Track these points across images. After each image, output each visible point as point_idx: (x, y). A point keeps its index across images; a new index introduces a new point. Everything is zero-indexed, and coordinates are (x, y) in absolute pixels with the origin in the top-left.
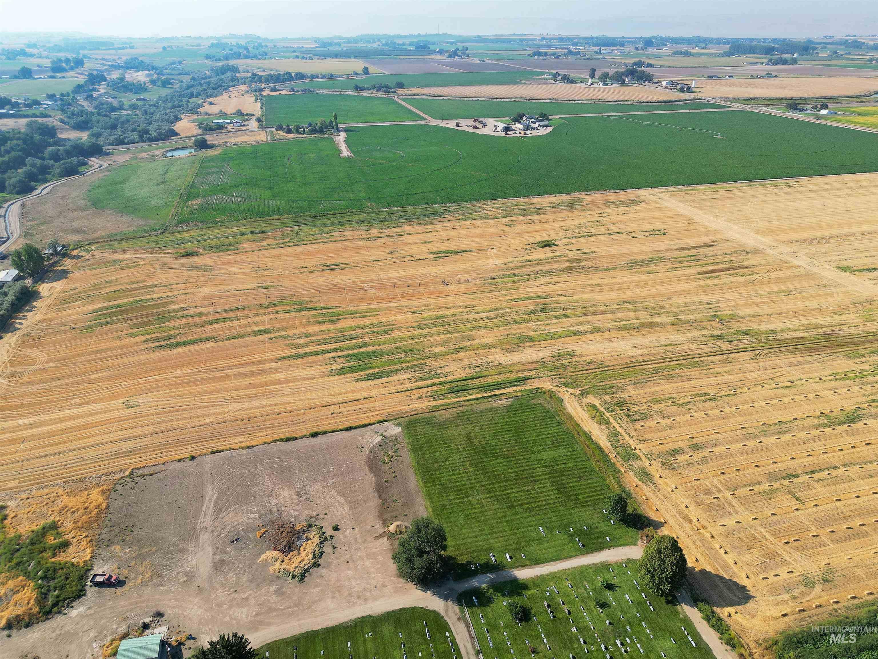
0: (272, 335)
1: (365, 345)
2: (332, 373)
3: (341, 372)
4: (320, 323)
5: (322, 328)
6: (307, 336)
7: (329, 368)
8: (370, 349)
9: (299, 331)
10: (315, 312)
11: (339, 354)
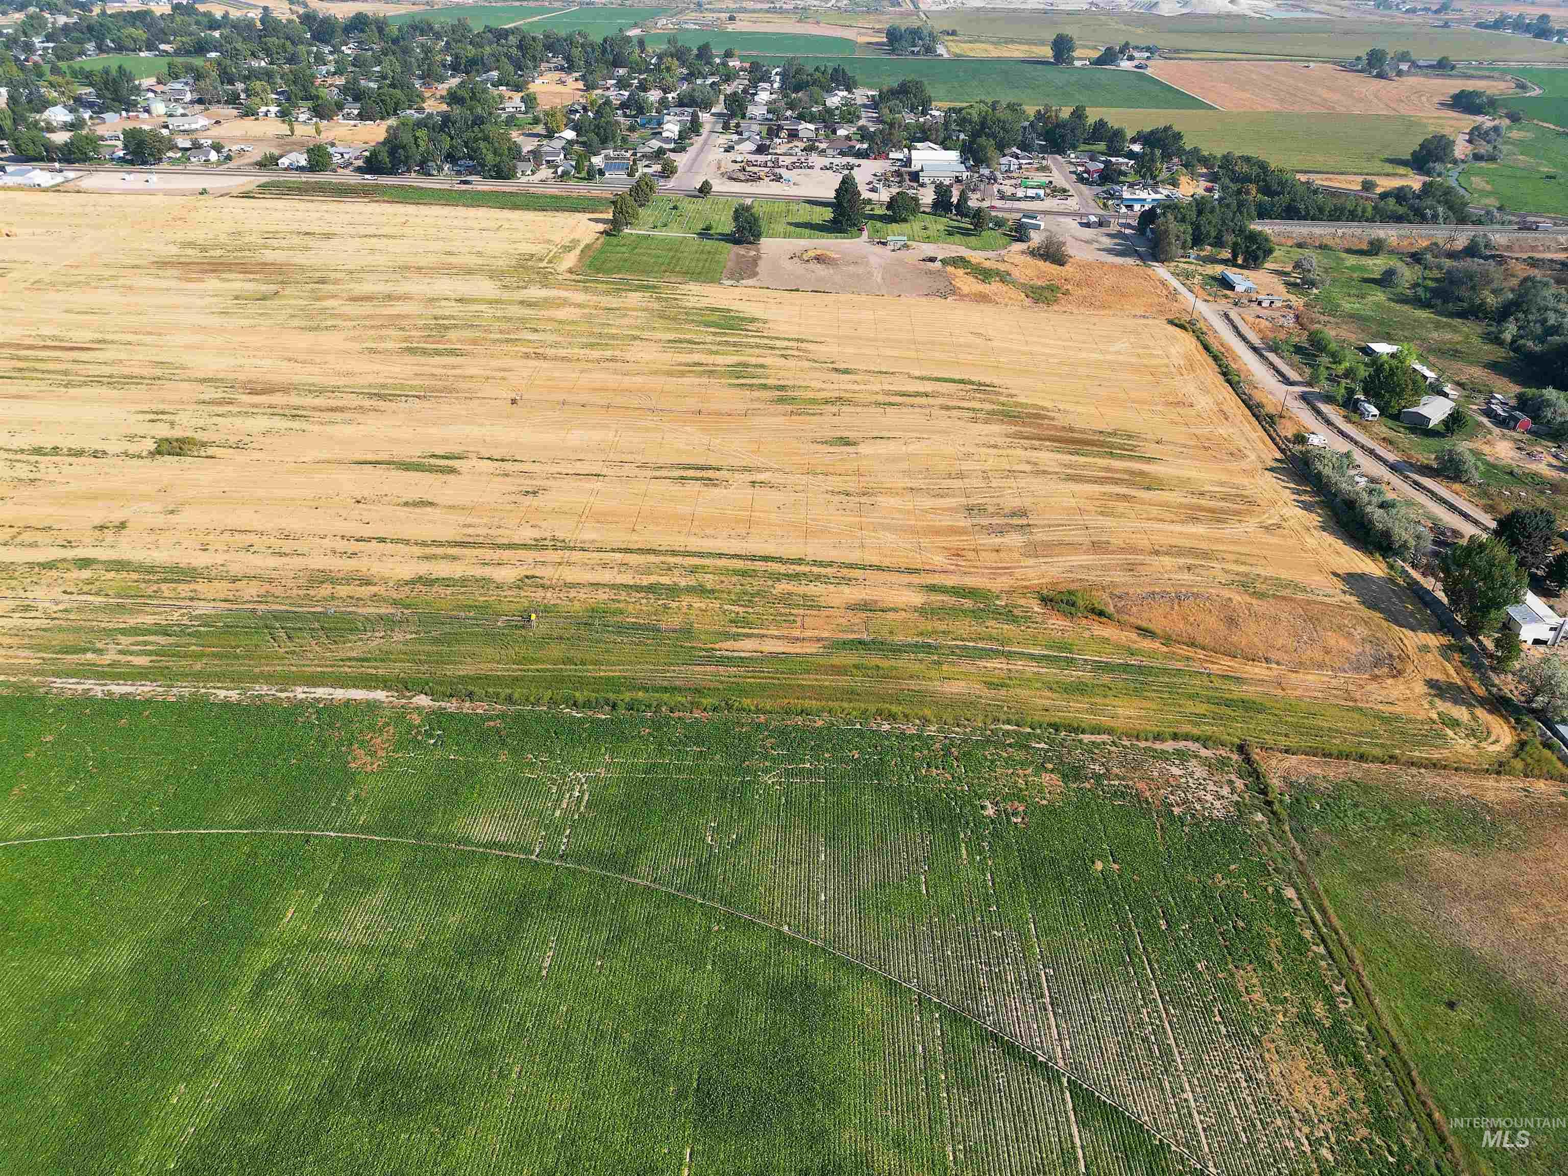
0: (831, 366)
1: (715, 334)
2: (765, 322)
3: (753, 320)
4: (762, 366)
5: (761, 361)
6: (785, 356)
7: (766, 326)
8: (712, 330)
9: (791, 363)
10: (762, 381)
11: (750, 333)
